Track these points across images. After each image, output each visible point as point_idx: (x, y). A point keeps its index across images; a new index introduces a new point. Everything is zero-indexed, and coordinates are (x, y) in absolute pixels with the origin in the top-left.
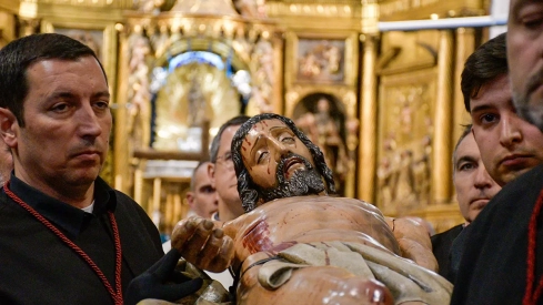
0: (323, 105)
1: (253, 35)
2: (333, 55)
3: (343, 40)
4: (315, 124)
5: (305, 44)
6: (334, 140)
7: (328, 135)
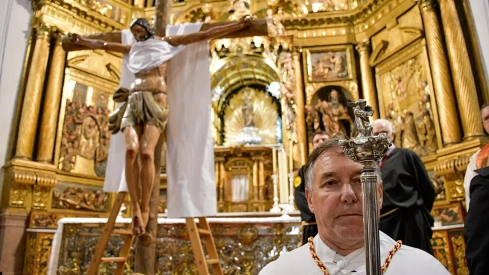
0: (334, 94)
1: (276, 47)
2: (337, 60)
3: (344, 50)
4: (330, 108)
5: (316, 55)
6: (345, 117)
7: (340, 115)
